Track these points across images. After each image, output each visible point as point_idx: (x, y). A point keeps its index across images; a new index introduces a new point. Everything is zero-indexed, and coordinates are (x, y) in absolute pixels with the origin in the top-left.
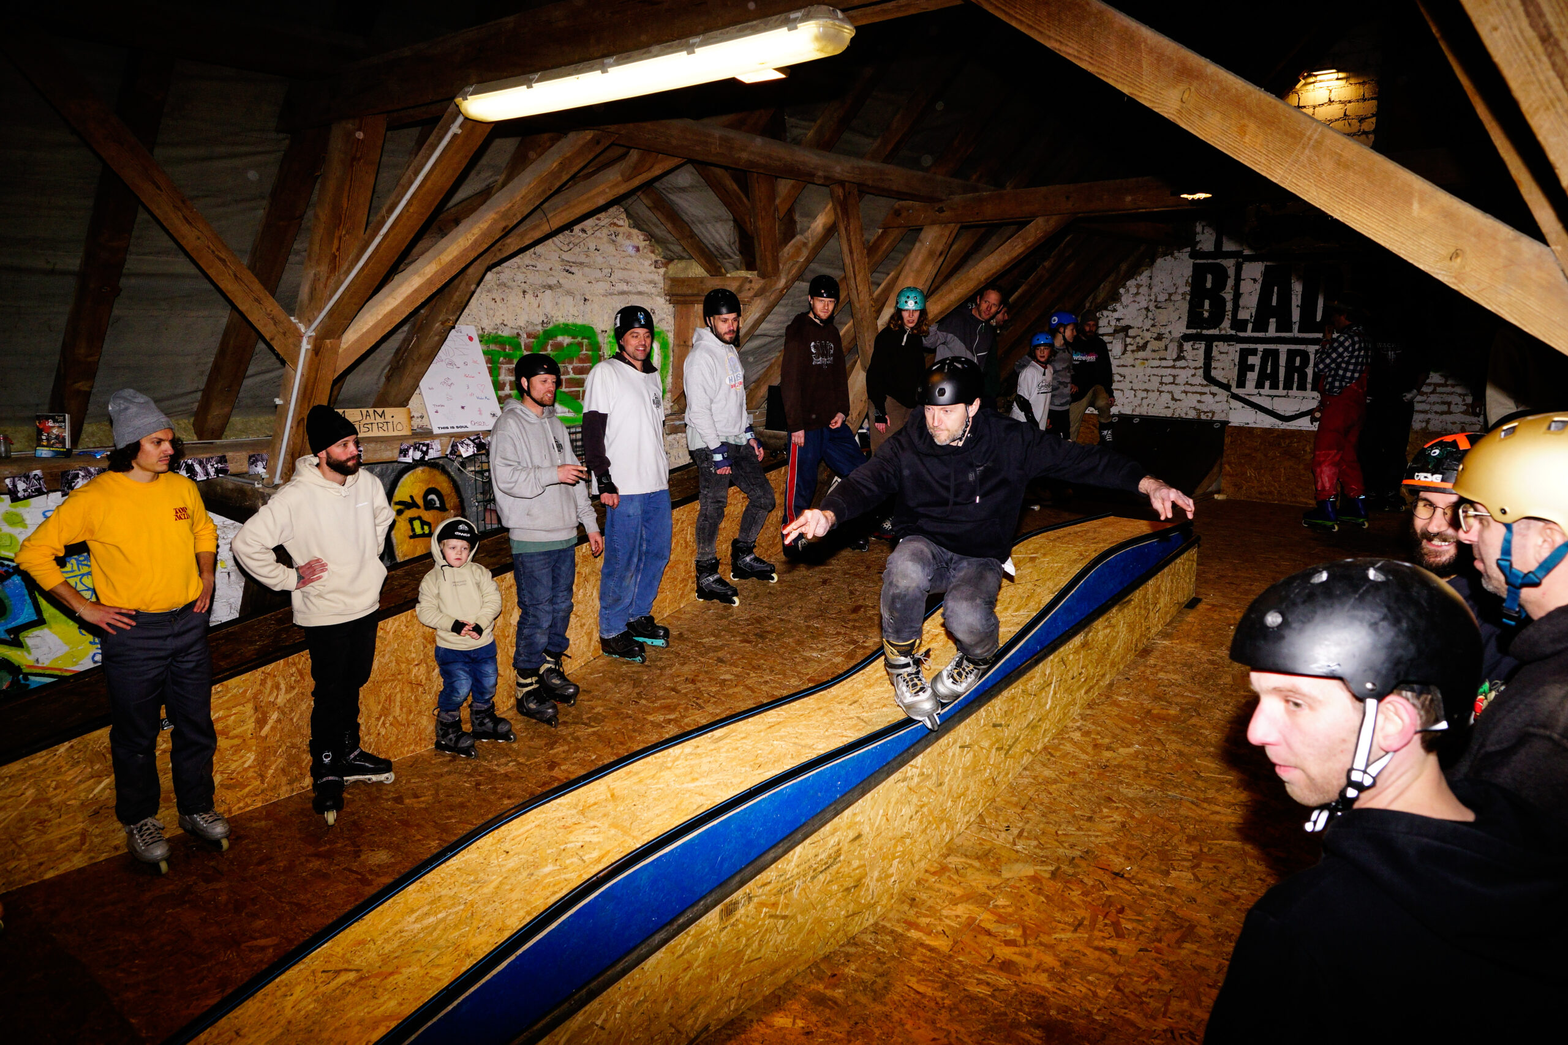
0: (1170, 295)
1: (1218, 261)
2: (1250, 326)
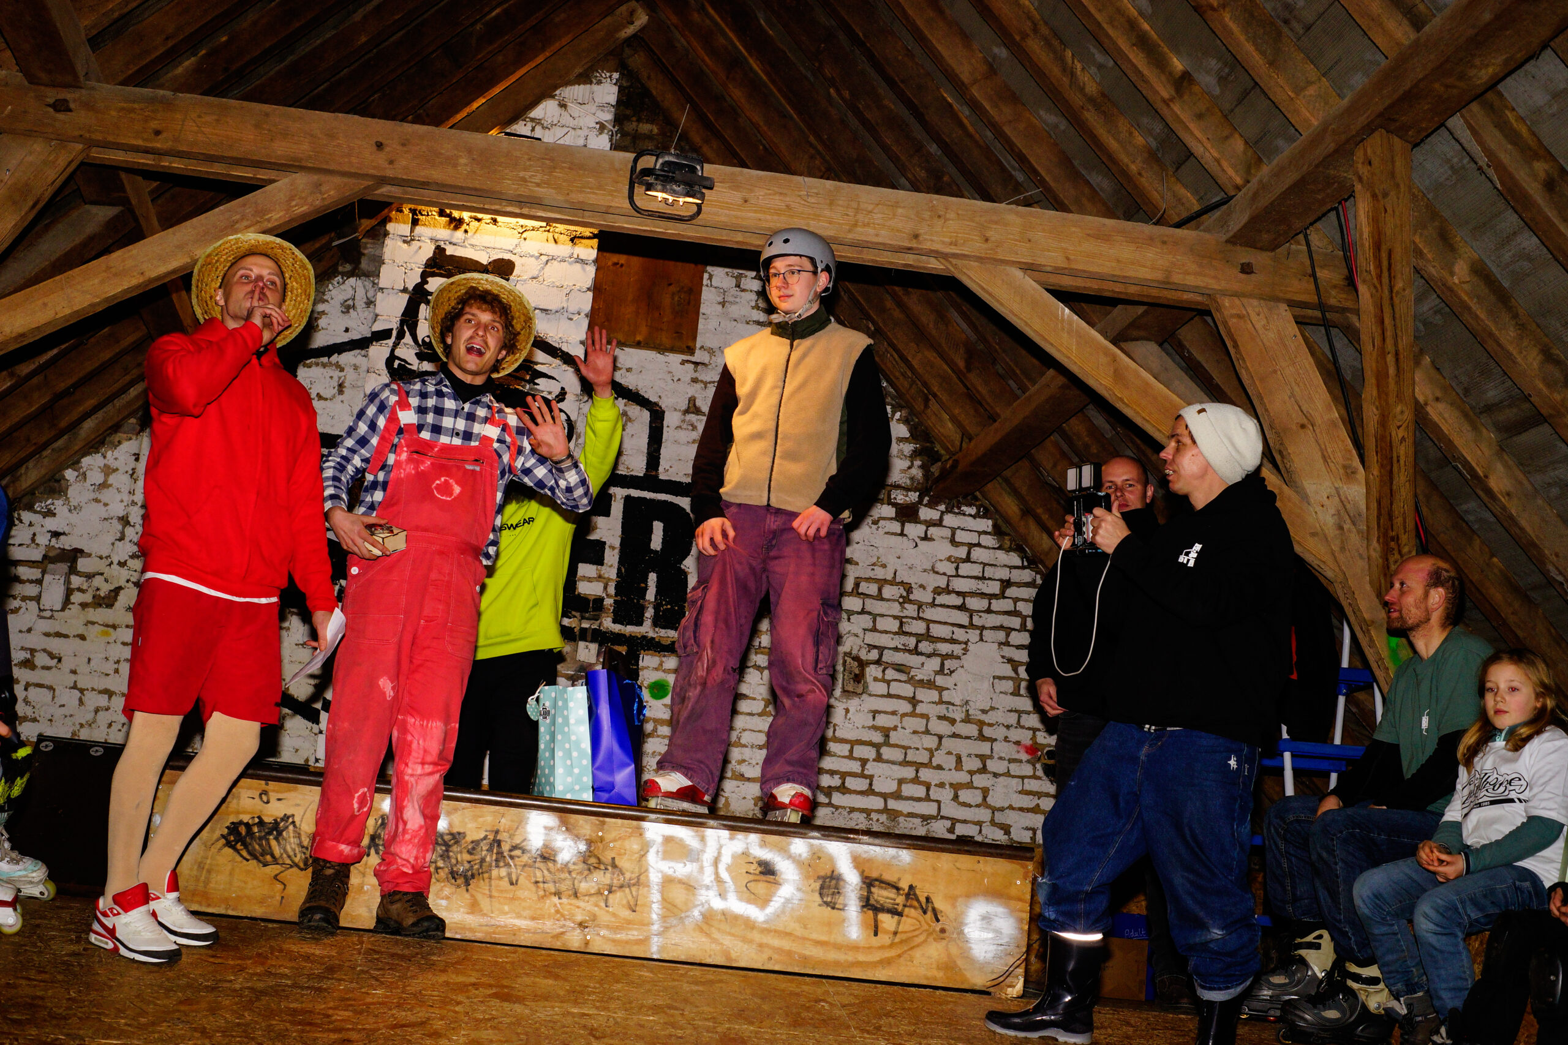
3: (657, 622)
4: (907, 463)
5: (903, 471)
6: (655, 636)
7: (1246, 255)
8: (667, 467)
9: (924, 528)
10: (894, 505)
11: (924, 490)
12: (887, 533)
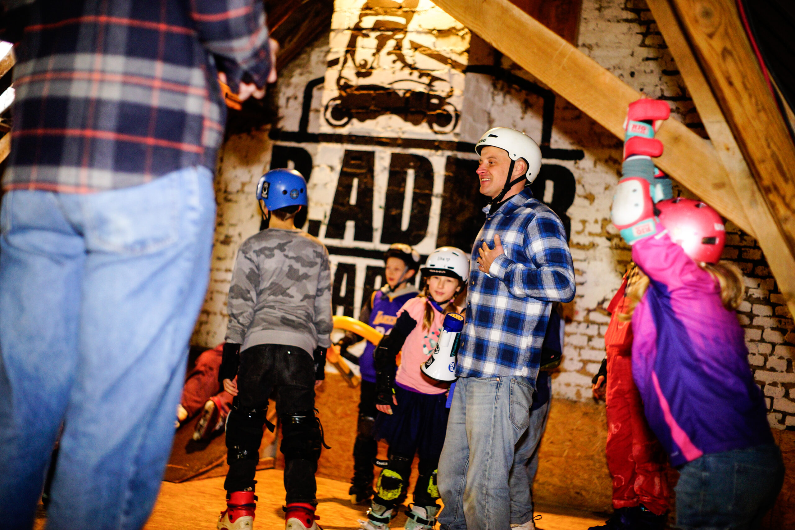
0: (243, 185)
1: (303, 145)
2: (323, 229)
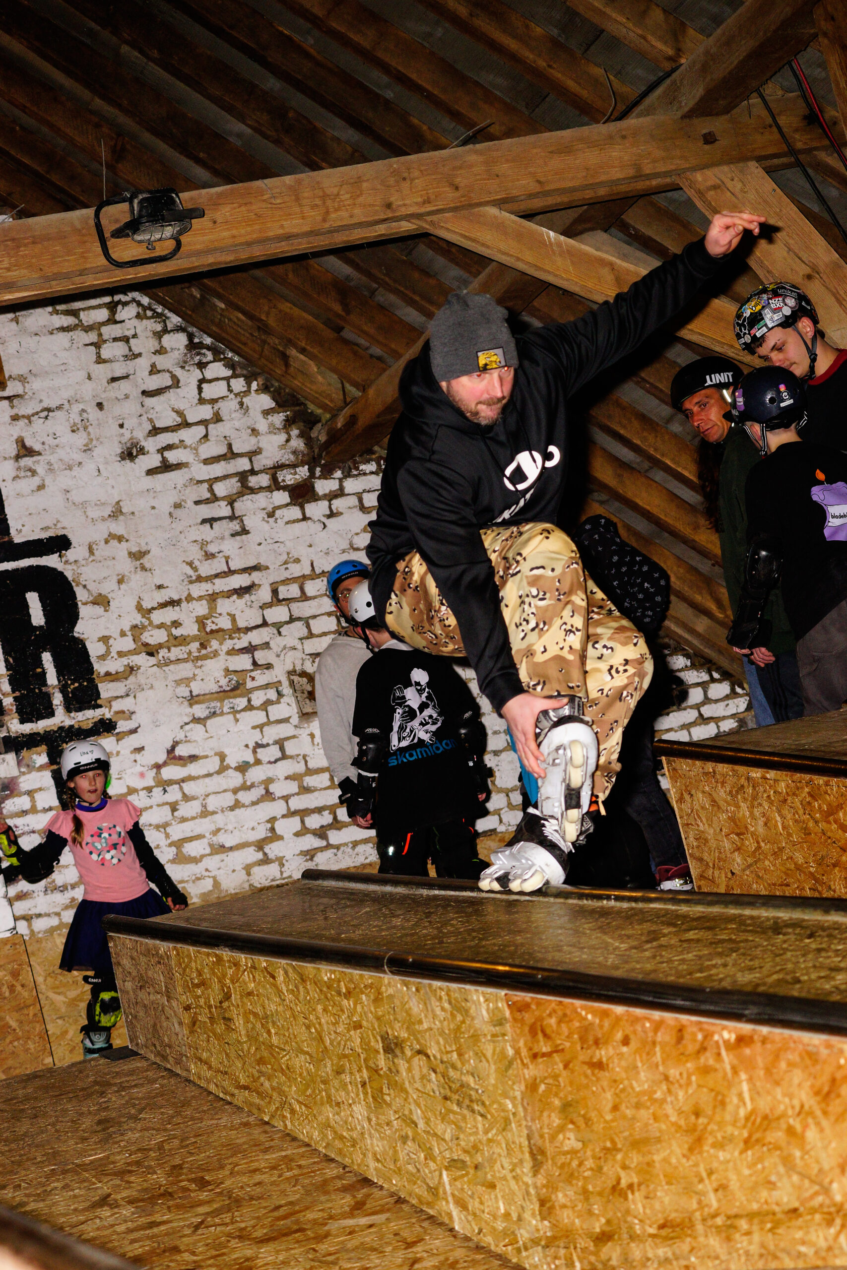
3: (70, 706)
4: (283, 437)
5: (282, 447)
6: (72, 722)
7: (705, 126)
8: (20, 527)
9: (326, 503)
10: (285, 488)
11: (312, 461)
12: (287, 523)
